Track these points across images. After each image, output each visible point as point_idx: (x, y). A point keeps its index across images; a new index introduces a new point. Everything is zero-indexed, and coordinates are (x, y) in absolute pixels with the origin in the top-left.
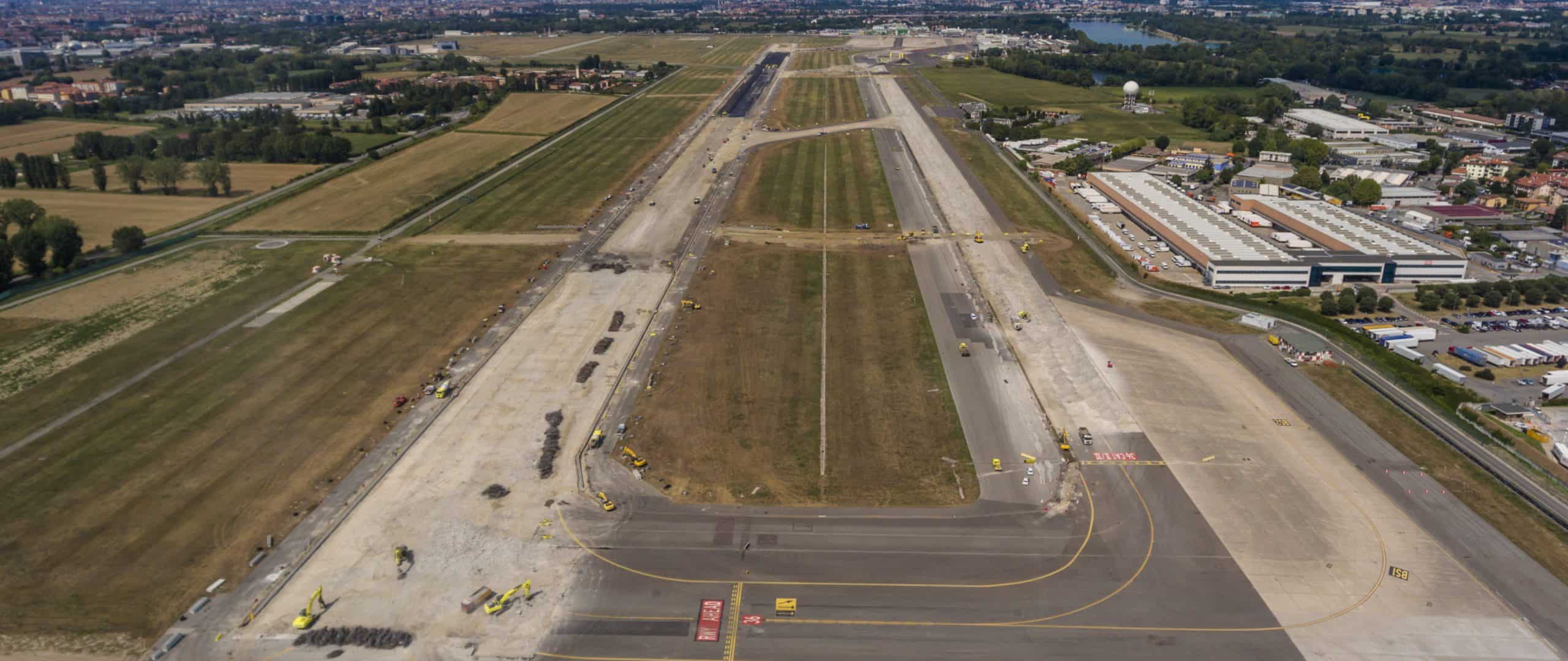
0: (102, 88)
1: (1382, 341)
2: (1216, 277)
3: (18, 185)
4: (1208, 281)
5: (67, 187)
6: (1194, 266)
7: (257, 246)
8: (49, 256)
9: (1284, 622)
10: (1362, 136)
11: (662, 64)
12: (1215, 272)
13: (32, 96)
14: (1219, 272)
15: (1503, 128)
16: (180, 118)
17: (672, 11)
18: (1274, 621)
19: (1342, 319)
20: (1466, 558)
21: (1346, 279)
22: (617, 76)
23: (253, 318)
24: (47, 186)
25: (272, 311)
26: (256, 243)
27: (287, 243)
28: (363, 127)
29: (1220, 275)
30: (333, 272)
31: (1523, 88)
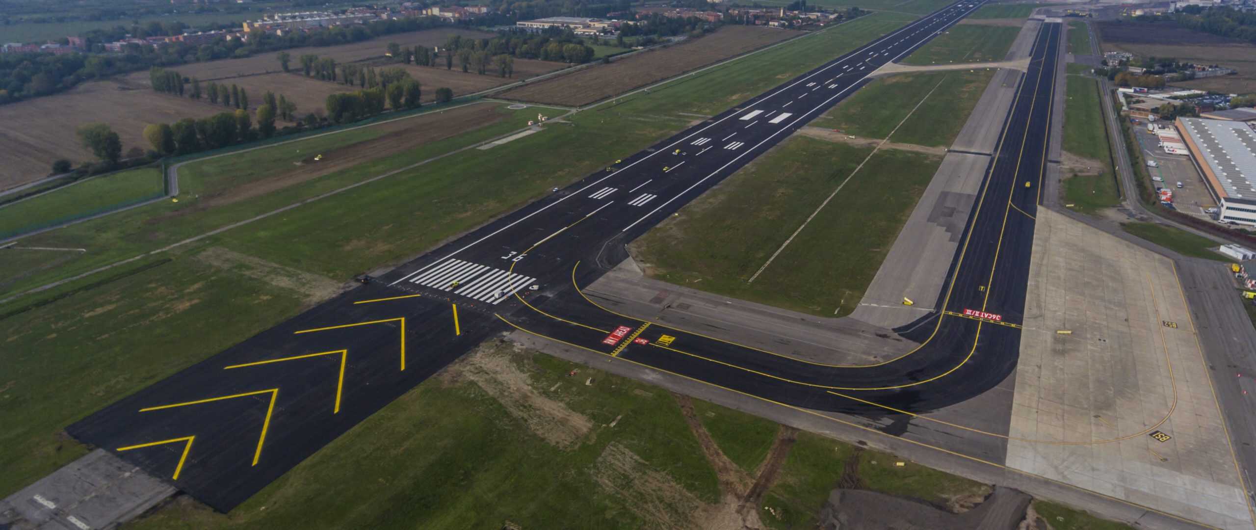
0: (479, 10)
2: (1225, 212)
3: (412, 63)
5: (433, 66)
7: (509, 107)
8: (403, 100)
11: (855, 9)
12: (1225, 207)
13: (442, 13)
14: (1228, 208)
16: (510, 30)
20: (1244, 444)
22: (812, 17)
23: (482, 145)
24: (424, 65)
25: (493, 143)
26: (508, 105)
27: (525, 107)
28: (612, 42)
29: (1228, 211)
30: (539, 126)
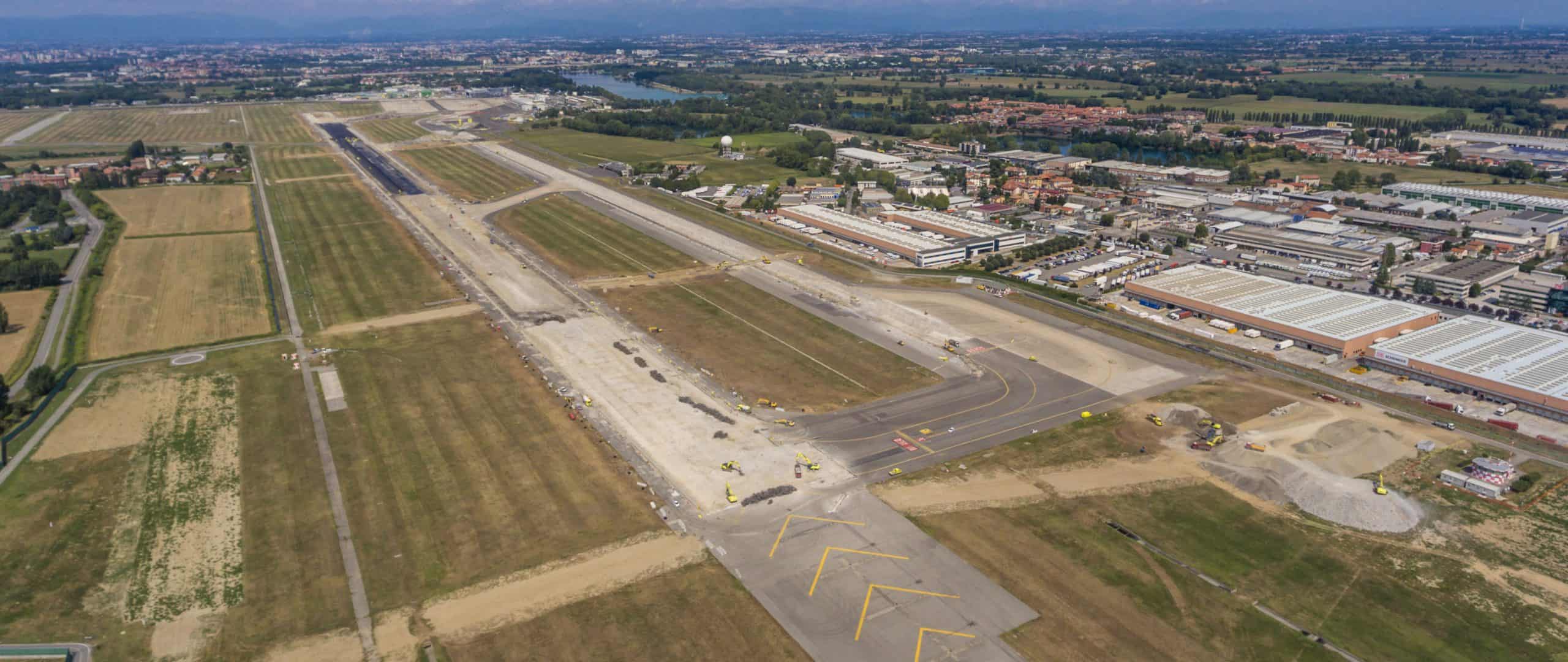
1: (1024, 279)
4: (919, 264)
6: (902, 257)
9: (1096, 385)
10: (897, 165)
11: (228, 146)
12: (923, 258)
14: (925, 258)
15: (959, 152)
17: (89, 75)
18: (1090, 386)
19: (997, 272)
20: (1126, 352)
21: (980, 252)
23: (322, 406)
25: (329, 398)
27: (202, 356)
31: (942, 121)
